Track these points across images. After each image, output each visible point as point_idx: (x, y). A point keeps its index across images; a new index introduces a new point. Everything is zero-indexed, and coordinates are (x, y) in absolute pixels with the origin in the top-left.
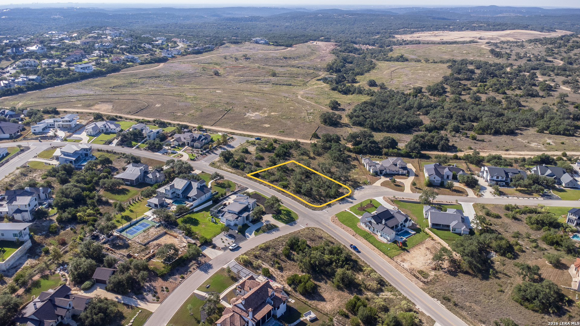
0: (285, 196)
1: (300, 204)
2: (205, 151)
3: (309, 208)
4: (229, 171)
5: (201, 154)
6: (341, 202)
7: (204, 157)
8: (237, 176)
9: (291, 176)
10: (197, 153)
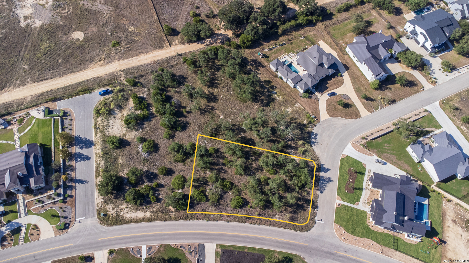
0: (256, 226)
1: (286, 230)
2: (61, 191)
3: (300, 231)
4: (143, 220)
5: (64, 202)
6: (319, 188)
7: (73, 205)
8: (162, 223)
9: (226, 168)
10: (54, 203)
